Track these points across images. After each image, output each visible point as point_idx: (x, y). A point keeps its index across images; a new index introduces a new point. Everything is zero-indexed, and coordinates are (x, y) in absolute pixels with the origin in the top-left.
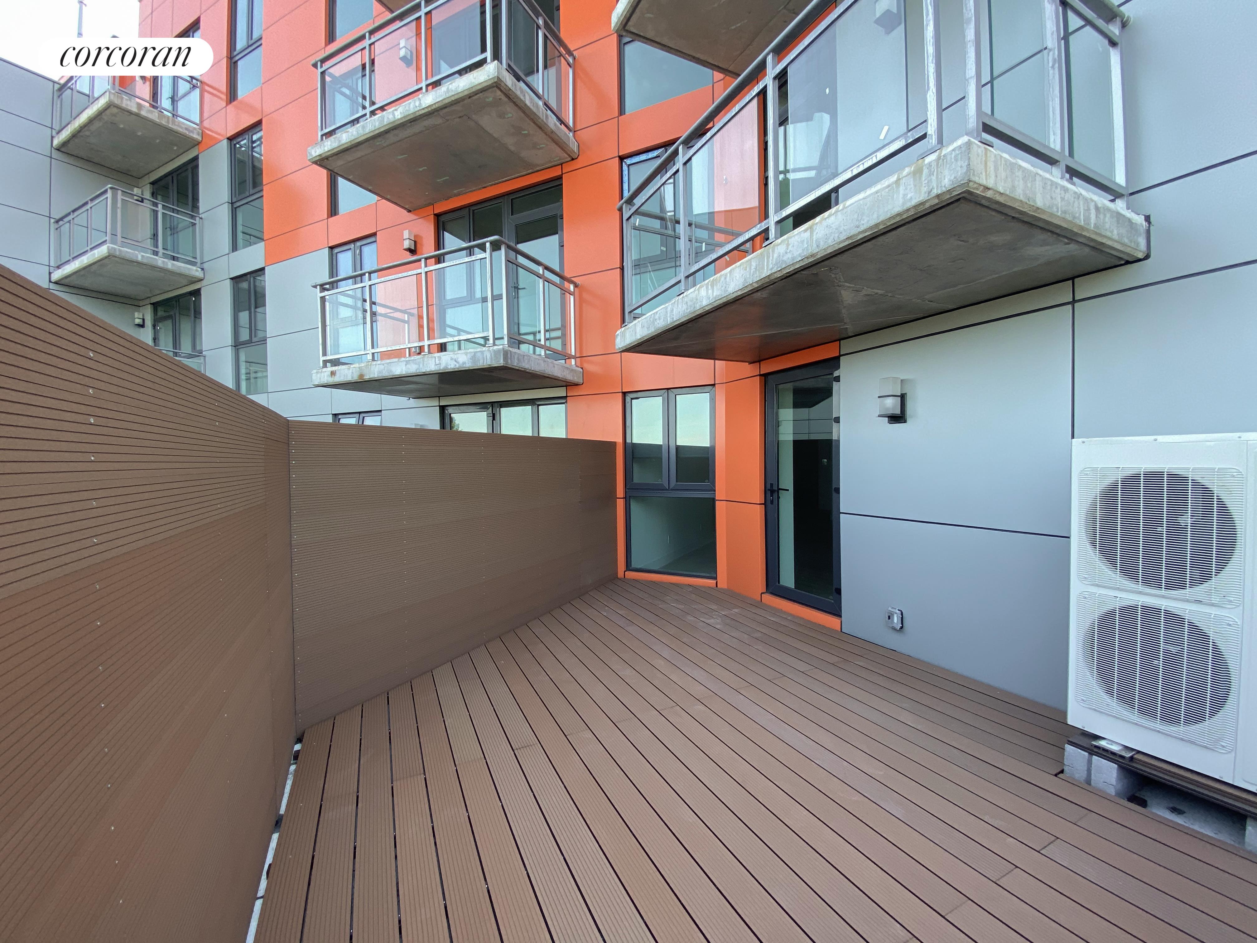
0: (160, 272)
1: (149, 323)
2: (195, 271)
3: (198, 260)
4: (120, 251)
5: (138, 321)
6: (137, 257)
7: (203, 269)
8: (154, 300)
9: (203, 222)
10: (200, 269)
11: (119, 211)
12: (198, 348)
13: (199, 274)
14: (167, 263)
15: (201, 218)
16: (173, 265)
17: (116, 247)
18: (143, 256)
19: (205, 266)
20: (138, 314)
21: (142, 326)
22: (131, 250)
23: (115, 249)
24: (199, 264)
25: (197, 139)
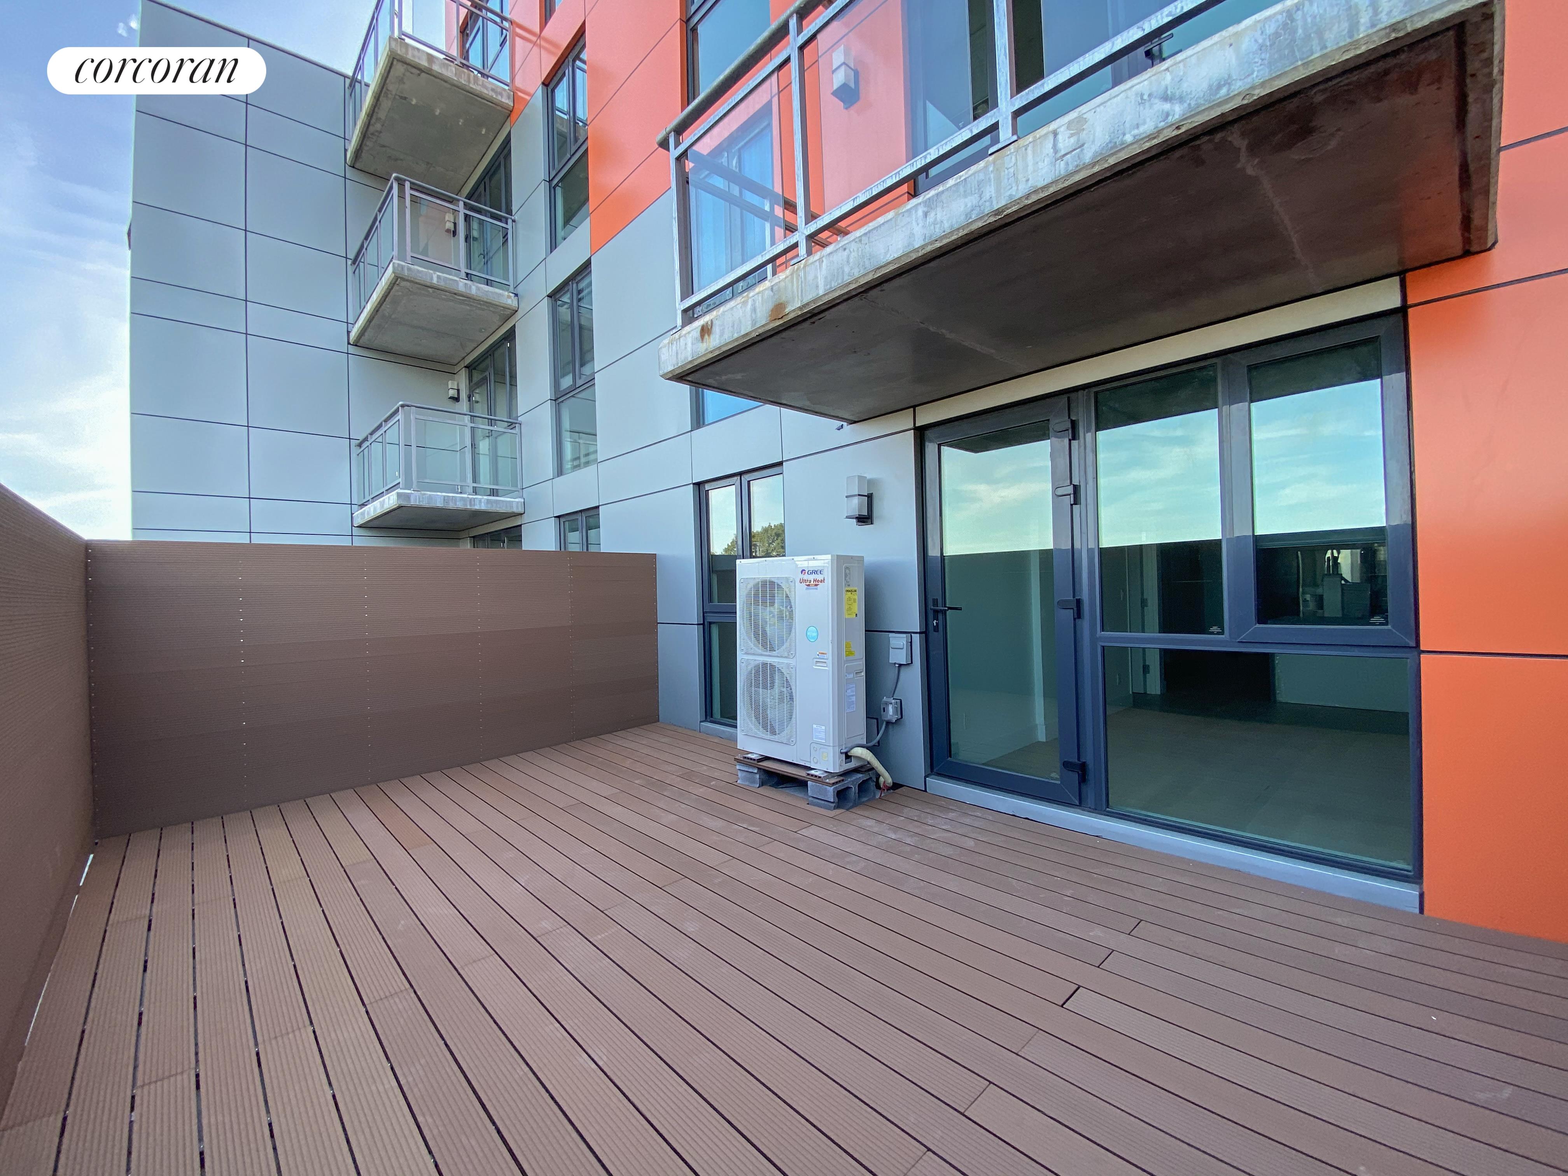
0: (462, 302)
1: (464, 395)
2: (507, 299)
3: (511, 283)
4: (409, 269)
5: (452, 393)
6: (432, 279)
7: (516, 295)
8: (468, 360)
9: (516, 226)
10: (512, 295)
11: (408, 211)
12: (514, 415)
13: (512, 302)
14: (470, 286)
15: (514, 221)
16: (478, 289)
17: (403, 264)
18: (439, 277)
19: (520, 290)
20: (453, 384)
21: (456, 399)
22: (425, 268)
23: (403, 267)
24: (511, 288)
25: (507, 104)
